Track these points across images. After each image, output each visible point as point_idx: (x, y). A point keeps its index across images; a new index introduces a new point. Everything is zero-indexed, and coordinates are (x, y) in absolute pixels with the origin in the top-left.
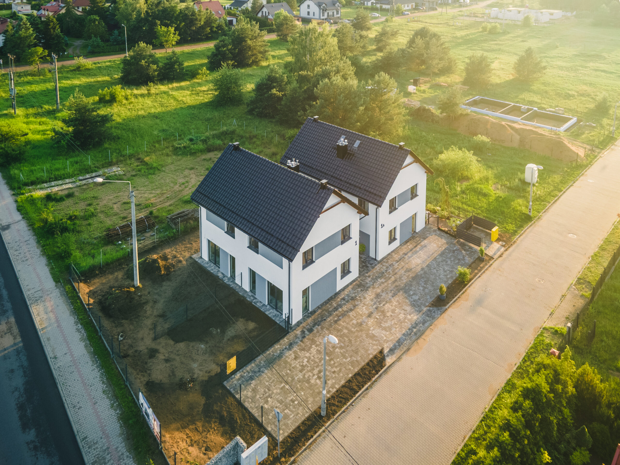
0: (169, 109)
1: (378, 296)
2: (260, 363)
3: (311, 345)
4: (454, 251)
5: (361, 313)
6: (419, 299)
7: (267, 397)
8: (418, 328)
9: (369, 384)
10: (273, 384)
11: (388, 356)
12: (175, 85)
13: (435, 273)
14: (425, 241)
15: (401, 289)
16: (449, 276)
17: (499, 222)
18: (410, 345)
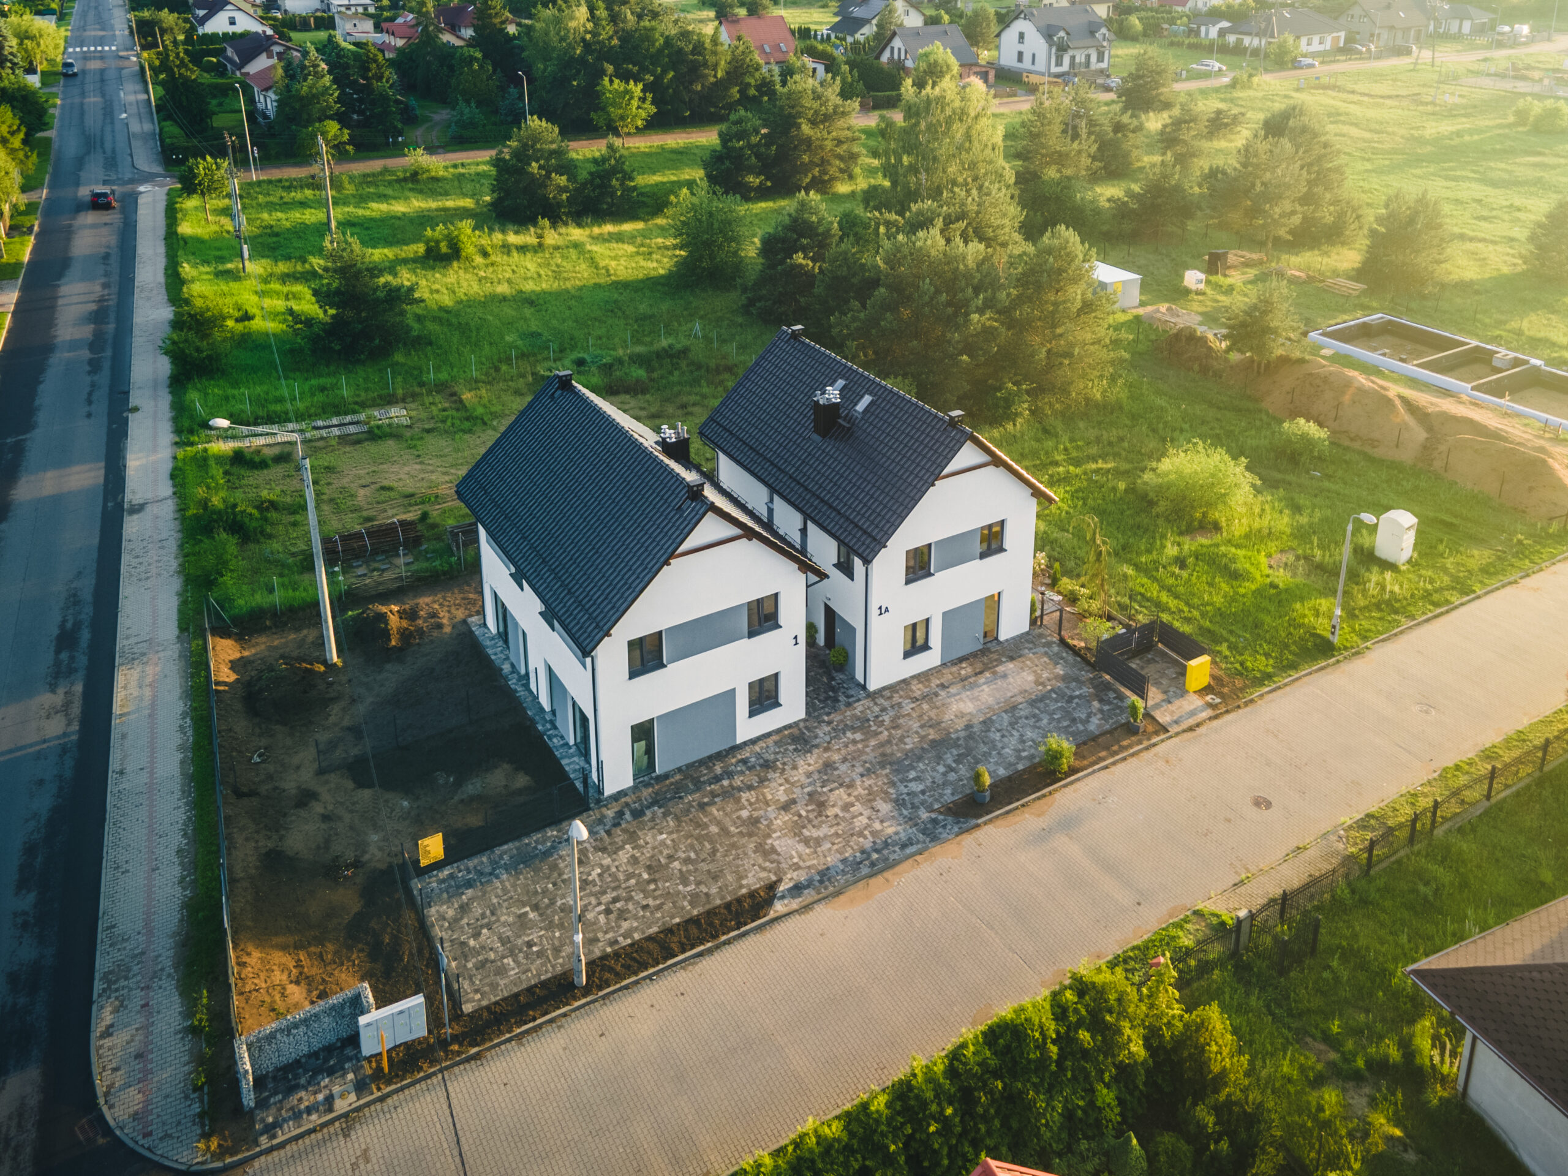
0: (568, 285)
1: (828, 766)
2: (501, 857)
4: (1071, 699)
5: (769, 797)
6: (923, 792)
7: (482, 927)
8: (885, 852)
9: (709, 945)
10: (505, 904)
11: (783, 897)
12: (609, 228)
13: (993, 741)
14: (1011, 665)
15: (890, 764)
16: (1024, 754)
18: (848, 885)
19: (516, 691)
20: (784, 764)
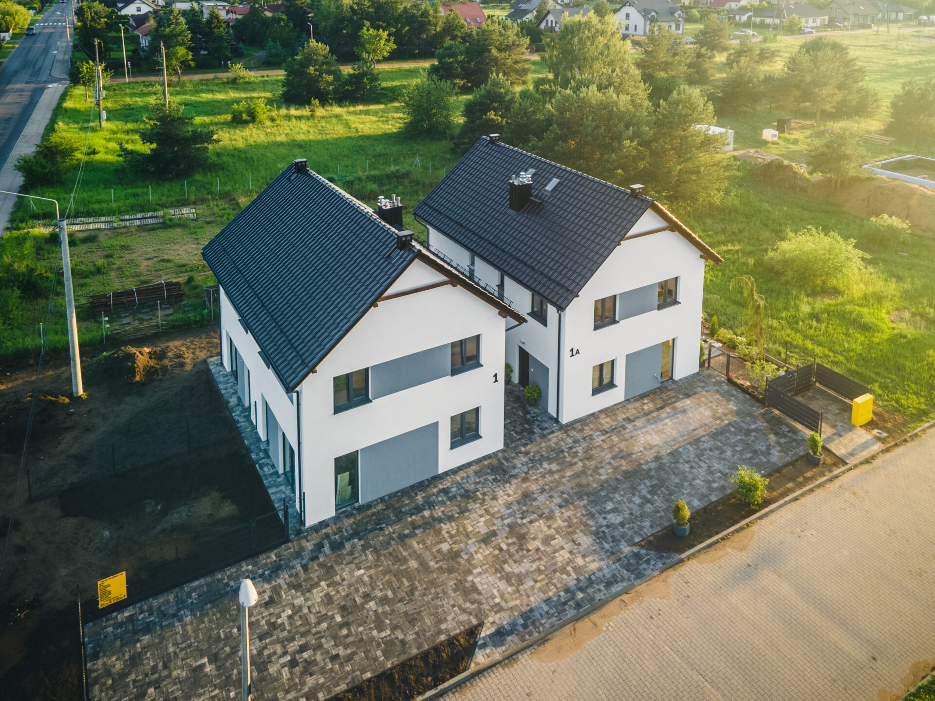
1: (527, 496)
3: (320, 580)
4: (748, 432)
5: (470, 529)
6: (622, 524)
8: (590, 591)
11: (484, 646)
13: (683, 473)
14: (688, 402)
15: (588, 494)
16: (715, 485)
17: (883, 387)
18: (554, 629)
19: (238, 422)
20: (484, 494)
